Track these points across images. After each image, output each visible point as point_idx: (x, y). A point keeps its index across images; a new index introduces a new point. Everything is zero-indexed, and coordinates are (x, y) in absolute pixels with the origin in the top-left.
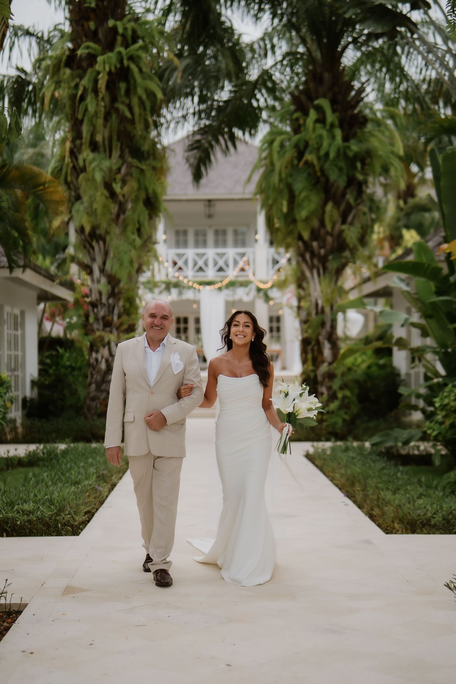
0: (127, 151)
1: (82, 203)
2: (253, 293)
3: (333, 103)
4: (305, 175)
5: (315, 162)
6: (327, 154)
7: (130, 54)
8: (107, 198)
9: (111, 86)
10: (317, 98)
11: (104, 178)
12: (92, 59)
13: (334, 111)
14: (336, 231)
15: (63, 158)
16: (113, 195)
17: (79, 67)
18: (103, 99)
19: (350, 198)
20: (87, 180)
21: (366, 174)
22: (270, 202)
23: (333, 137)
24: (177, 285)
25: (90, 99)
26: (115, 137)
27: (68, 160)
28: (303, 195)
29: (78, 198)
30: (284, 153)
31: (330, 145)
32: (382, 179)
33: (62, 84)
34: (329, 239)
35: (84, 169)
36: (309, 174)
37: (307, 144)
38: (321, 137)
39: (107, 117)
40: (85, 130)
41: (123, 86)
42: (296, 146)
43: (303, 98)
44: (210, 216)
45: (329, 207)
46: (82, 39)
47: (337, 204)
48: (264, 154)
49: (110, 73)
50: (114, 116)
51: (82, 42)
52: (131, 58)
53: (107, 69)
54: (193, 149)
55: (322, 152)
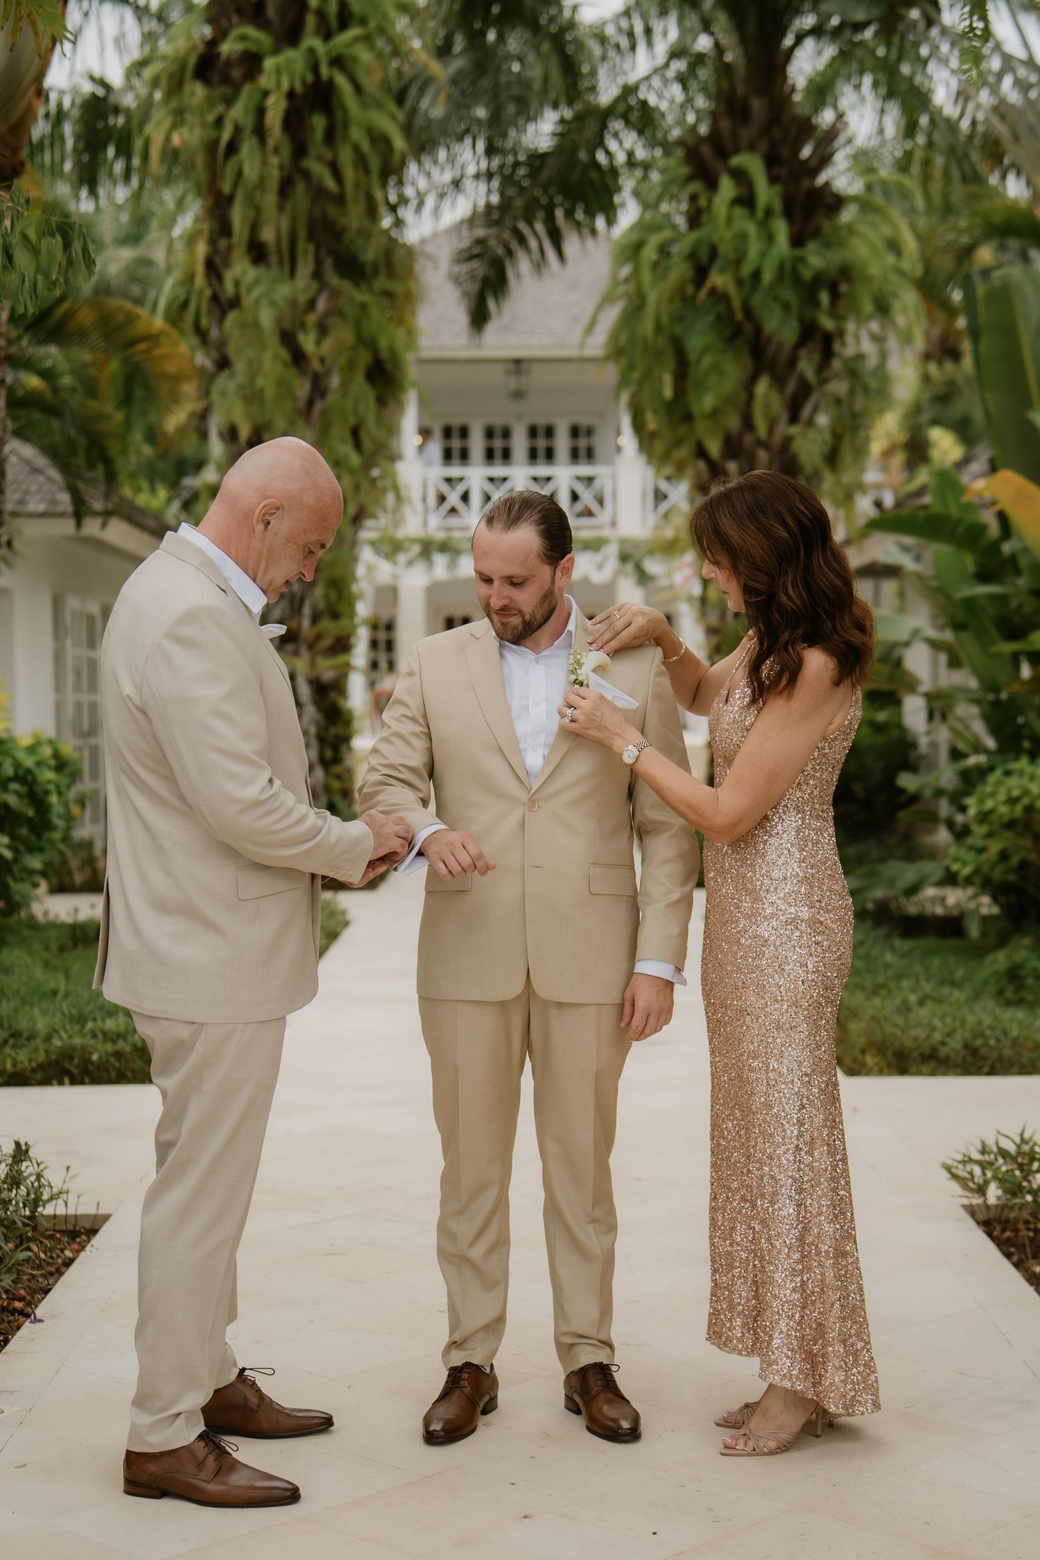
0: (328, 263)
1: (232, 375)
2: (612, 564)
3: (771, 161)
4: (710, 318)
5: (732, 290)
6: (756, 275)
7: (334, 54)
8: (285, 364)
9: (294, 121)
10: (737, 150)
11: (278, 321)
12: (252, 62)
13: (773, 179)
14: (777, 440)
15: (190, 278)
16: (298, 358)
17: (226, 80)
18: (276, 151)
19: (806, 367)
20: (243, 325)
21: (839, 317)
22: (636, 375)
23: (770, 237)
24: (444, 547)
25: (248, 148)
26: (302, 233)
27: (200, 280)
28: (707, 361)
29: (223, 363)
30: (666, 271)
31: (763, 255)
32: (874, 326)
33: (189, 117)
34: (763, 456)
35: (235, 303)
36: (719, 317)
37: (714, 253)
38: (743, 237)
39: (285, 189)
40: (238, 216)
41: (318, 122)
42: (692, 255)
43: (706, 151)
44: (518, 395)
45: (763, 386)
46: (229, 20)
47: (779, 382)
48: (626, 271)
49: (291, 95)
50: (300, 189)
51: (231, 26)
52: (338, 62)
53: (285, 85)
54: (471, 258)
55: (746, 270)
